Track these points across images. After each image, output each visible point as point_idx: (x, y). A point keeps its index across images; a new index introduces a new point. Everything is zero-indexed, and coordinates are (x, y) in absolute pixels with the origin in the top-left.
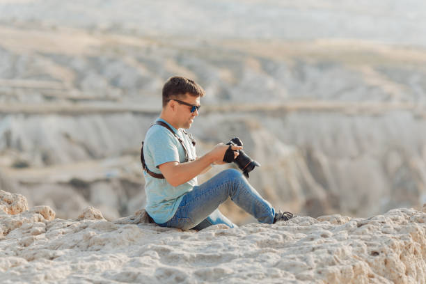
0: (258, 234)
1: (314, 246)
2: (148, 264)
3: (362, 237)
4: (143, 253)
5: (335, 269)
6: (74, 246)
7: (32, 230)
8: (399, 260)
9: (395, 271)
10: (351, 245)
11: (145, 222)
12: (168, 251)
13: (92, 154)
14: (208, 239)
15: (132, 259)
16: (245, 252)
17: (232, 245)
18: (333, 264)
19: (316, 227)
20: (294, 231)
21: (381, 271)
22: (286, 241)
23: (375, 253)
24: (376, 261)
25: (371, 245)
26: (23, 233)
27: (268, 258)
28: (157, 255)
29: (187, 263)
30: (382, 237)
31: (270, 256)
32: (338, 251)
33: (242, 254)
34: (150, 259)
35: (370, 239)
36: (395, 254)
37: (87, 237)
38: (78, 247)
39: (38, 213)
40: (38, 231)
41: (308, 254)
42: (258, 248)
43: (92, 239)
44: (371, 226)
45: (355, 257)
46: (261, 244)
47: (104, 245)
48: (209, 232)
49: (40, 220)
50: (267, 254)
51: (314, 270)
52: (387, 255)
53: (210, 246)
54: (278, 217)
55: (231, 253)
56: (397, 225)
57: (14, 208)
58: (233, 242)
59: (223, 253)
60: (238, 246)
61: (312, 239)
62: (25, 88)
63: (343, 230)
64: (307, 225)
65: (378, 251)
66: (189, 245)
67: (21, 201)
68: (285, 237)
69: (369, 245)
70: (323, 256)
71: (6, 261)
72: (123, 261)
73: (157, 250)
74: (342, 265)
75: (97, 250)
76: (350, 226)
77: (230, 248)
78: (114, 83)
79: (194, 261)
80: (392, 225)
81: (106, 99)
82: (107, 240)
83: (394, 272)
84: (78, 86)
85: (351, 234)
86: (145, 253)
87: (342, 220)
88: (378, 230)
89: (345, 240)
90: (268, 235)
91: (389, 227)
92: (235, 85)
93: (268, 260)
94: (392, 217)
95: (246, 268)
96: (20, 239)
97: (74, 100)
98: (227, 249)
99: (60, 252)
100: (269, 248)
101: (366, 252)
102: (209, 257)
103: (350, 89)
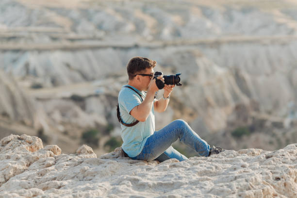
0: (198, 166)
1: (236, 175)
2: (124, 191)
3: (269, 166)
4: (121, 182)
5: (250, 193)
6: (74, 177)
7: (46, 163)
8: (294, 183)
9: (292, 190)
10: (261, 173)
11: (122, 156)
12: (138, 180)
13: (85, 78)
14: (165, 170)
15: (113, 186)
16: (189, 180)
17: (181, 175)
18: (249, 189)
19: (238, 159)
20: (223, 162)
21: (282, 191)
22: (217, 171)
23: (278, 179)
24: (278, 184)
25: (275, 173)
26: (40, 165)
27: (205, 185)
28: (130, 183)
29: (151, 189)
30: (282, 166)
31: (207, 184)
32: (252, 179)
33: (187, 182)
34: (126, 187)
35: (275, 168)
36: (291, 179)
37: (83, 170)
38: (77, 177)
39: (49, 150)
40: (50, 164)
41: (232, 182)
42: (198, 177)
43: (86, 173)
44: (275, 158)
45: (264, 183)
46: (201, 174)
47: (94, 176)
48: (165, 165)
49: (51, 156)
50: (205, 182)
51: (236, 194)
52: (285, 180)
53: (166, 176)
54: (212, 150)
55: (180, 181)
56: (293, 156)
57: (33, 146)
58: (181, 172)
59: (175, 181)
60: (185, 176)
61: (235, 169)
62: (37, 33)
63: (256, 161)
64: (232, 157)
65: (280, 177)
66: (152, 176)
67: (37, 141)
68: (216, 167)
69: (273, 173)
70: (242, 184)
71: (29, 192)
72: (108, 189)
73: (130, 180)
74: (255, 189)
75: (90, 180)
76: (261, 158)
77: (180, 178)
78: (99, 27)
79: (155, 187)
80: (289, 157)
81: (94, 38)
82: (96, 172)
83: (290, 191)
84: (74, 30)
85: (262, 164)
86: (123, 182)
87: (255, 152)
88: (280, 160)
89: (257, 169)
90: (205, 166)
91: (287, 159)
92: (184, 26)
93: (205, 187)
94: (289, 150)
95: (190, 194)
96: (38, 170)
97: (72, 40)
98: (177, 178)
99: (65, 183)
100: (206, 177)
101: (271, 178)
102: (166, 184)
103: (265, 26)
